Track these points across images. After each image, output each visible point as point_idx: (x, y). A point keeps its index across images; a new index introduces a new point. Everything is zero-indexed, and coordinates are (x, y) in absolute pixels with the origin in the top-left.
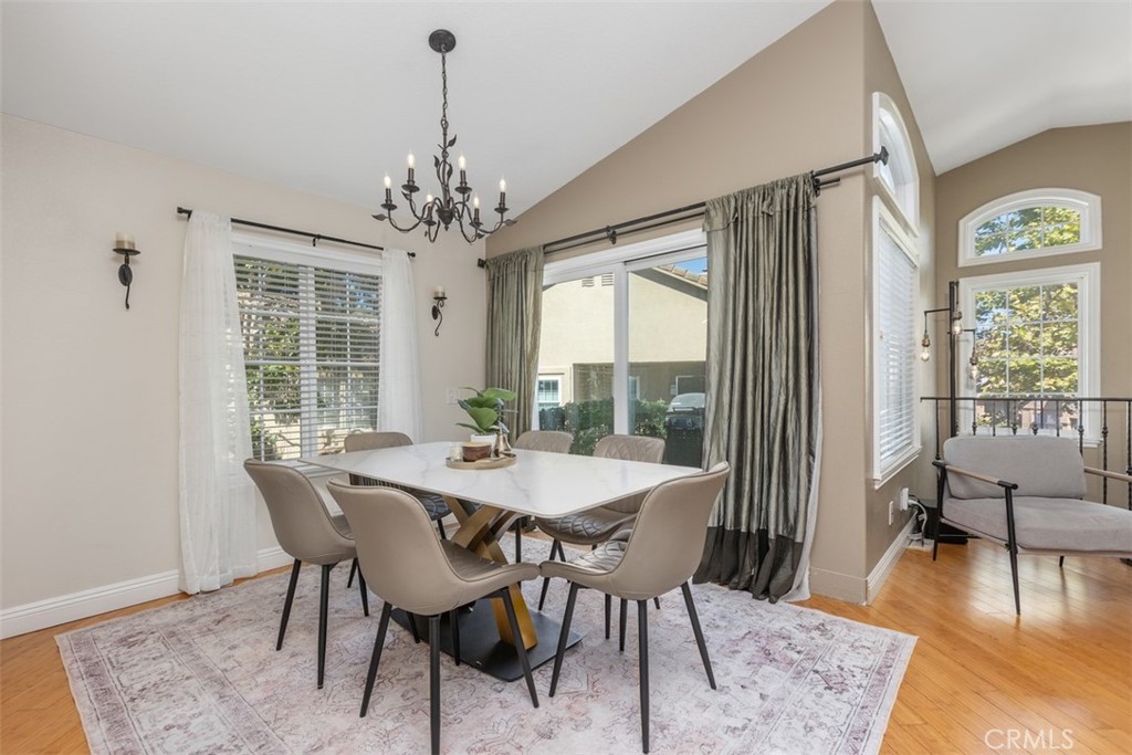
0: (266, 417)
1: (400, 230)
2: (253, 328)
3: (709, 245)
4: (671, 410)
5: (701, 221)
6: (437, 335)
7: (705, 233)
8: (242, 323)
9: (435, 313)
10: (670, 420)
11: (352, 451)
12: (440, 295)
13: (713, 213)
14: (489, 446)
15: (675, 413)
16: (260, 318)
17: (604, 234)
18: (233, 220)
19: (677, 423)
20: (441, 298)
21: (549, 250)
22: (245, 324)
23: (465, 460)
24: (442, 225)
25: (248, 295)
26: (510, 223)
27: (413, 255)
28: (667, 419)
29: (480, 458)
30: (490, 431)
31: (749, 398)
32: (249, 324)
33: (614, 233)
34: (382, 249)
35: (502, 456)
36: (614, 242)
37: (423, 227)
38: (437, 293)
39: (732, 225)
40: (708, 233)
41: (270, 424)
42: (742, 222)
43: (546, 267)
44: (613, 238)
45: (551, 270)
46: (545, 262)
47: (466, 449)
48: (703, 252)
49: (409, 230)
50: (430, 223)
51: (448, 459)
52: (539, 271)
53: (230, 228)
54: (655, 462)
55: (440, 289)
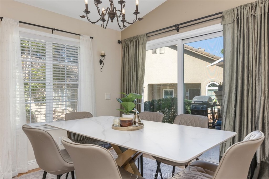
0: (32, 105)
1: (92, 22)
2: (27, 70)
3: (224, 31)
4: (193, 102)
5: (220, 20)
6: (101, 71)
7: (222, 25)
8: (23, 68)
9: (101, 62)
10: (193, 106)
11: (68, 120)
12: (103, 55)
13: (226, 17)
14: (132, 120)
15: (195, 103)
16: (30, 66)
17: (174, 28)
18: (20, 22)
19: (195, 108)
20: (103, 56)
21: (149, 36)
22: (24, 68)
23: (121, 126)
24: (110, 20)
25: (25, 56)
26: (140, 19)
27: (92, 38)
28: (191, 106)
29: (128, 126)
30: (131, 112)
31: (245, 98)
32: (26, 68)
33: (178, 27)
34: (80, 35)
35: (137, 124)
36: (178, 31)
37: (101, 22)
38: (102, 54)
39: (236, 22)
40: (224, 25)
41: (34, 107)
42: (241, 20)
43: (147, 43)
44: (178, 29)
45: (149, 43)
46: (147, 41)
47: (122, 121)
48: (221, 34)
49: (96, 22)
50: (104, 20)
51: (113, 125)
52: (144, 44)
53: (19, 25)
54: (204, 127)
55: (103, 52)
